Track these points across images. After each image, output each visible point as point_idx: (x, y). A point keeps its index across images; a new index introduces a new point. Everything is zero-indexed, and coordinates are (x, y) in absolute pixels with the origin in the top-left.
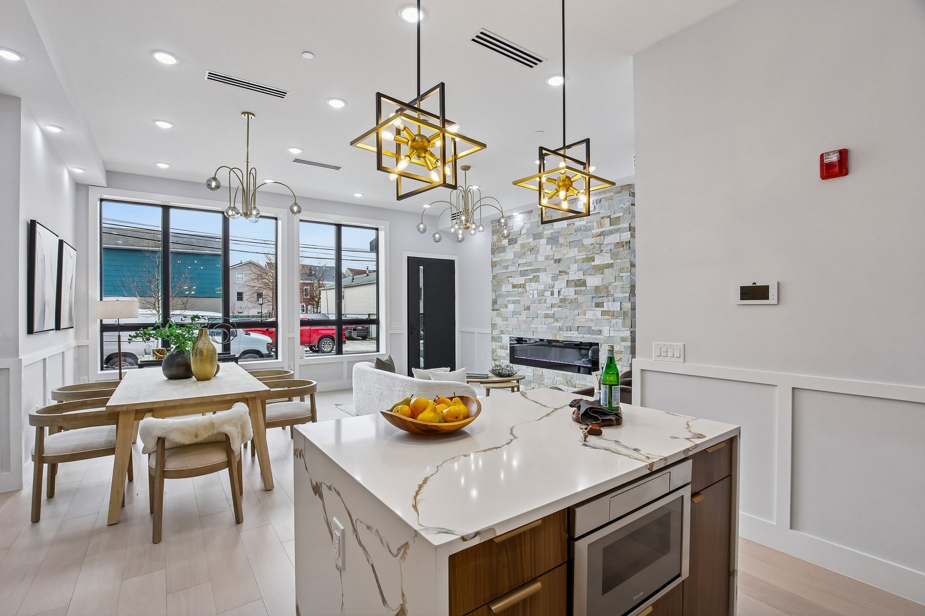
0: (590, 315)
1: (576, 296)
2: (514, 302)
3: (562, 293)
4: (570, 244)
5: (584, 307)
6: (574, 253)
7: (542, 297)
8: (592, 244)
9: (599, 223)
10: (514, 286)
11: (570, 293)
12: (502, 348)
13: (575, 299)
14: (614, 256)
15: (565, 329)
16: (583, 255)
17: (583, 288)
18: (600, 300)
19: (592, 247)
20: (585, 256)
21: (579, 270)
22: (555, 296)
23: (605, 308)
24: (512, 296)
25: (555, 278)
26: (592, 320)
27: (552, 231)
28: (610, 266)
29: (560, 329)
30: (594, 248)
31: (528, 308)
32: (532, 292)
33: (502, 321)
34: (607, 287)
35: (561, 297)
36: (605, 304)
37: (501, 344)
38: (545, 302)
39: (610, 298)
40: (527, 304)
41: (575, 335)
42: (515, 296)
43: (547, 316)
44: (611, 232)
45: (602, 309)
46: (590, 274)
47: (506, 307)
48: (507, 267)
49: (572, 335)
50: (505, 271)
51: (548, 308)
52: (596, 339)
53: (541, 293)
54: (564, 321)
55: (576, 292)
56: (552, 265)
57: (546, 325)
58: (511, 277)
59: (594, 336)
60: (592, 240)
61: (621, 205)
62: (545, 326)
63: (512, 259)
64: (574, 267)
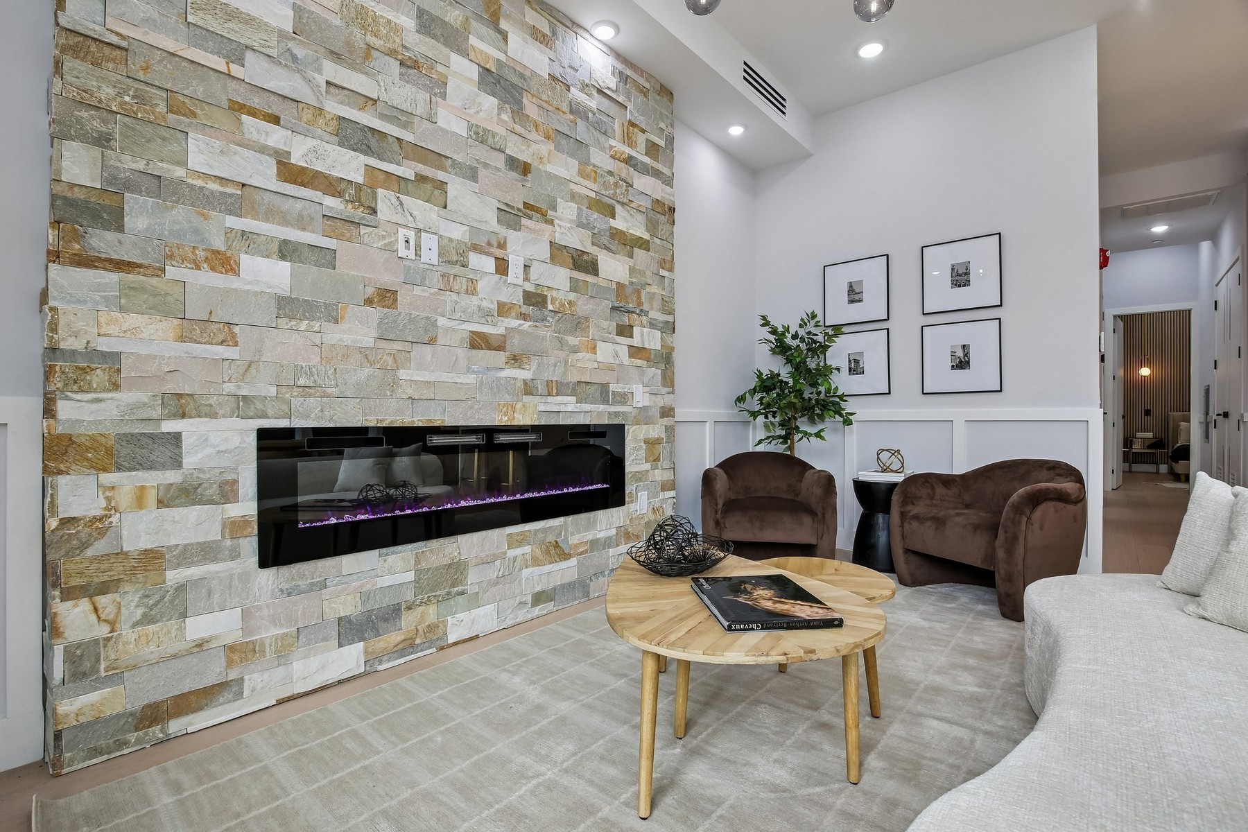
0: (605, 352)
1: (572, 296)
2: (286, 251)
3: (533, 275)
4: (556, 136)
5: (592, 331)
6: (562, 167)
7: (457, 270)
8: (610, 173)
9: (626, 131)
10: (290, 172)
11: (558, 279)
12: (188, 494)
13: (570, 303)
14: (652, 226)
15: (541, 388)
16: (587, 188)
17: (590, 279)
18: (626, 320)
19: (612, 180)
20: (593, 195)
21: (580, 225)
22: (510, 279)
23: (636, 341)
24: (270, 215)
25: (511, 216)
26: (609, 368)
27: (503, 57)
28: (644, 245)
29: (529, 389)
30: (616, 185)
31: (386, 297)
32: (412, 235)
33: (182, 339)
34: (638, 292)
35: (530, 287)
36: (636, 330)
37: (171, 477)
38: (472, 291)
39: (644, 319)
40: (387, 279)
41: (570, 408)
42: (302, 223)
43: (479, 342)
44: (645, 170)
45: (628, 341)
46: (607, 248)
47: (224, 263)
48: (237, 53)
49: (562, 408)
50: (219, 63)
51: (486, 315)
52: (617, 414)
53: (454, 256)
54: (539, 365)
55: (575, 286)
56: (499, 170)
57: (474, 372)
58: (276, 120)
59: (613, 409)
60: (610, 165)
61: (662, 125)
62: (471, 379)
63: (282, 35)
64: (567, 211)
